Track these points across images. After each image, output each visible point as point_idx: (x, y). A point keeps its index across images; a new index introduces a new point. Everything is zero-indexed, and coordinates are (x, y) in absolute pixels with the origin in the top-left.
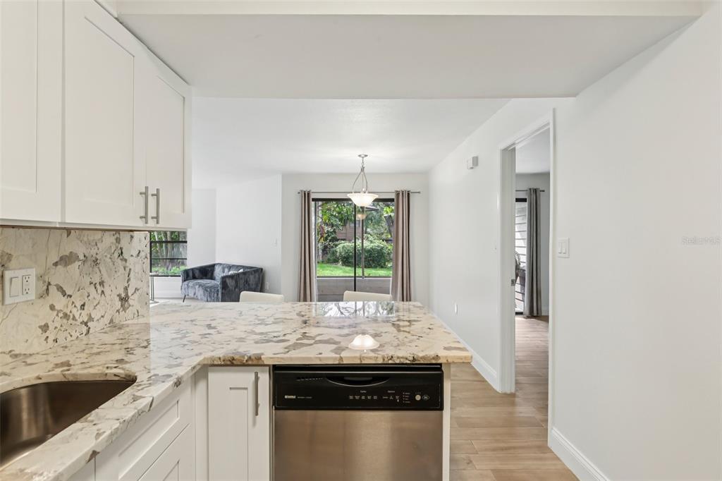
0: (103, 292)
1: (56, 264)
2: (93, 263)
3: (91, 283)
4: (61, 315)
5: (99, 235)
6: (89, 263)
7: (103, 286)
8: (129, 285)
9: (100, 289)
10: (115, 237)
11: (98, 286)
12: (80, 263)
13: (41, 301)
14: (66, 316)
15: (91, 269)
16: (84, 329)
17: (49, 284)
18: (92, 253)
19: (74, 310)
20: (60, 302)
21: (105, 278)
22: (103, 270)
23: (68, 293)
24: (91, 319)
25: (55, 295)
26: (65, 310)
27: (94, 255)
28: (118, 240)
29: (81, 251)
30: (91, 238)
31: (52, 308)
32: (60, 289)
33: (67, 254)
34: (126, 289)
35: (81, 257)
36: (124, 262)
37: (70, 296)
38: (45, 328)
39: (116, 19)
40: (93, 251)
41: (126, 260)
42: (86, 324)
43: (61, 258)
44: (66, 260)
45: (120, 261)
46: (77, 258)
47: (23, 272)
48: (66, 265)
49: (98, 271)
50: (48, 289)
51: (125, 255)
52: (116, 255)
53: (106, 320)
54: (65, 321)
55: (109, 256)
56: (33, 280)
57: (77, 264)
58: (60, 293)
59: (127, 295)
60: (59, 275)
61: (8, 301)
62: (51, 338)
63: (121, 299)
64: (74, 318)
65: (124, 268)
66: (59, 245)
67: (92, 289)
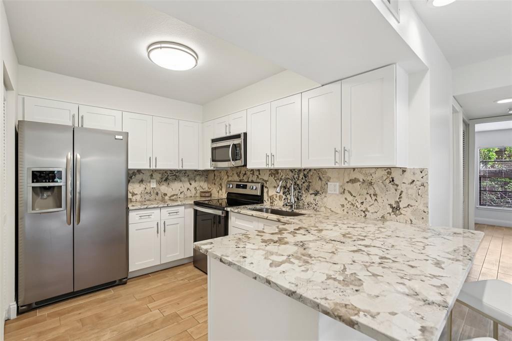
0: (376, 200)
1: (348, 182)
2: (369, 184)
3: (367, 193)
4: (350, 203)
5: (374, 170)
6: (366, 184)
7: (377, 197)
8: (400, 201)
9: (374, 198)
10: (387, 171)
11: (372, 196)
12: (360, 183)
13: (341, 195)
14: (352, 204)
15: (367, 187)
16: (363, 214)
17: (345, 189)
18: (368, 179)
19: (357, 204)
20: (350, 198)
21: (378, 192)
22: (377, 189)
23: (353, 195)
24: (367, 210)
25: (347, 195)
26: (352, 202)
27: (370, 180)
28: (390, 173)
29: (361, 178)
30: (368, 172)
31: (346, 199)
32: (350, 192)
33: (354, 178)
34: (398, 203)
35: (361, 180)
36: (396, 186)
37: (355, 197)
38: (343, 206)
39: (323, 86)
40: (369, 178)
41: (397, 185)
42: (364, 212)
43: (350, 180)
44: (352, 181)
45: (391, 186)
46: (359, 181)
47: (335, 183)
48: (353, 183)
49: (372, 188)
50: (344, 192)
51: (396, 182)
52: (388, 181)
53: (379, 215)
54: (352, 206)
55: (381, 181)
56: (338, 187)
57: (359, 183)
58: (349, 194)
59: (399, 206)
60: (349, 187)
61: (329, 192)
62: (345, 211)
63: (393, 208)
64: (357, 207)
65: (396, 190)
66: (349, 174)
67: (368, 197)
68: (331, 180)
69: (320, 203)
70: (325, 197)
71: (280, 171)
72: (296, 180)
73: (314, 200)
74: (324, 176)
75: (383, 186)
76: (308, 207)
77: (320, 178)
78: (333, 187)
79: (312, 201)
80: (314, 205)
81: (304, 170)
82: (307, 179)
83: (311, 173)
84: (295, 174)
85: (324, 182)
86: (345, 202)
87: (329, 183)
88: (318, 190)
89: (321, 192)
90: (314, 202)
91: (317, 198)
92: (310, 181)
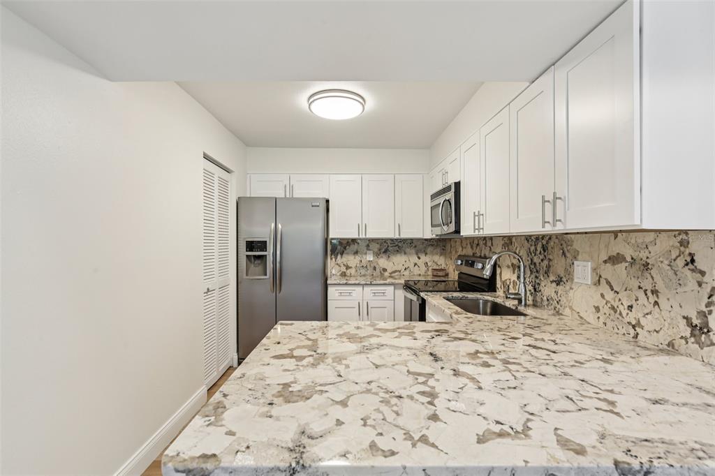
0: (656, 303)
1: (605, 262)
2: (642, 267)
3: (640, 288)
4: (609, 305)
5: (652, 236)
6: (638, 266)
7: (657, 296)
8: (710, 312)
9: (652, 299)
10: (679, 238)
11: (649, 293)
12: (628, 264)
13: (594, 288)
14: (613, 308)
15: (640, 273)
16: (632, 332)
17: (600, 276)
18: (641, 255)
19: (621, 307)
20: (610, 295)
21: (660, 286)
22: (657, 278)
23: (615, 289)
24: (638, 324)
25: (604, 288)
26: (613, 303)
27: (644, 259)
28: (685, 244)
29: (628, 253)
30: (640, 241)
31: (602, 296)
32: (608, 283)
33: (615, 254)
34: (703, 315)
35: (629, 259)
36: (699, 275)
37: (618, 293)
38: (597, 309)
40: (643, 255)
41: (703, 273)
42: (634, 327)
43: (610, 258)
44: (615, 259)
45: (689, 273)
46: (624, 259)
47: (585, 263)
48: (614, 264)
49: (648, 275)
50: (599, 280)
51: (700, 264)
52: (680, 262)
53: (663, 338)
54: (612, 312)
55: (666, 262)
56: (589, 270)
57: (624, 265)
58: (608, 287)
59: (706, 324)
60: (608, 271)
61: (576, 280)
62: (602, 320)
63: (693, 327)
64: (621, 314)
65: (700, 284)
66: (607, 246)
67: (641, 294)
68: (580, 257)
69: (563, 300)
70: (571, 288)
71: (514, 240)
72: (533, 255)
73: (556, 292)
74: (569, 248)
75: (670, 273)
76: (547, 305)
77: (564, 253)
78: (583, 271)
79: (553, 295)
80: (555, 302)
81: (543, 237)
82: (546, 254)
83: (552, 243)
84: (531, 245)
85: (569, 261)
86: (601, 303)
87: (575, 262)
88: (562, 275)
89: (564, 279)
90: (556, 297)
91: (560, 288)
92: (551, 257)
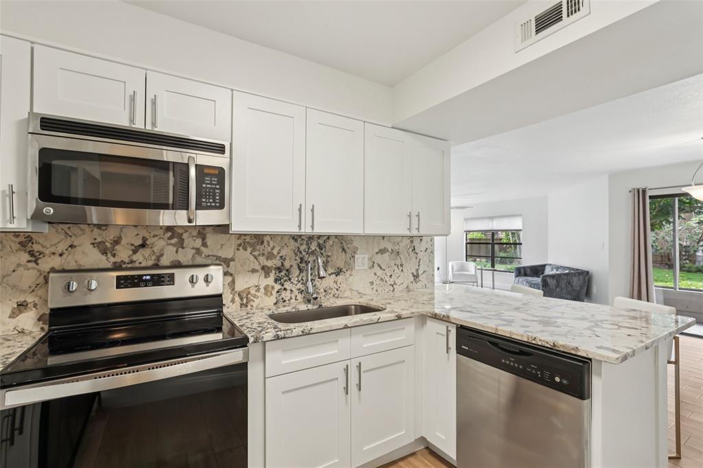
0: (402, 270)
1: (377, 253)
2: (396, 254)
3: (395, 265)
4: (379, 278)
5: (400, 239)
6: (394, 254)
7: (403, 267)
8: (419, 269)
9: (400, 268)
11: (399, 266)
13: (370, 270)
14: (382, 279)
15: (395, 257)
16: (392, 288)
17: (374, 262)
19: (386, 278)
20: (379, 272)
21: (404, 262)
22: (403, 259)
23: (383, 268)
24: (395, 283)
25: (376, 269)
26: (382, 277)
27: (397, 250)
28: (412, 242)
29: (390, 247)
30: (396, 241)
31: (375, 274)
32: (379, 266)
33: (383, 248)
34: (417, 270)
35: (390, 250)
37: (384, 270)
38: (372, 283)
39: (393, 128)
40: (397, 247)
41: (417, 254)
42: (392, 286)
43: (380, 250)
44: (382, 251)
45: (413, 254)
46: (388, 251)
47: (363, 256)
48: (382, 254)
49: (399, 258)
50: (373, 265)
51: (416, 251)
52: (411, 250)
53: (405, 286)
54: (382, 282)
55: (406, 250)
56: (366, 259)
57: (388, 254)
58: (379, 268)
59: (418, 274)
60: (379, 259)
61: (356, 268)
62: (375, 289)
63: (414, 276)
64: (386, 281)
65: (416, 258)
66: (378, 244)
67: (396, 268)
68: (358, 252)
69: (343, 286)
70: (351, 275)
72: (304, 253)
73: (336, 282)
74: (349, 246)
76: (325, 296)
77: (343, 249)
78: (361, 260)
79: (332, 285)
80: (335, 290)
81: (319, 237)
82: (323, 251)
83: (331, 242)
84: (301, 244)
85: (349, 255)
86: (374, 278)
87: (356, 256)
88: (341, 267)
89: (344, 270)
90: (335, 286)
91: (340, 278)
92: (329, 254)
